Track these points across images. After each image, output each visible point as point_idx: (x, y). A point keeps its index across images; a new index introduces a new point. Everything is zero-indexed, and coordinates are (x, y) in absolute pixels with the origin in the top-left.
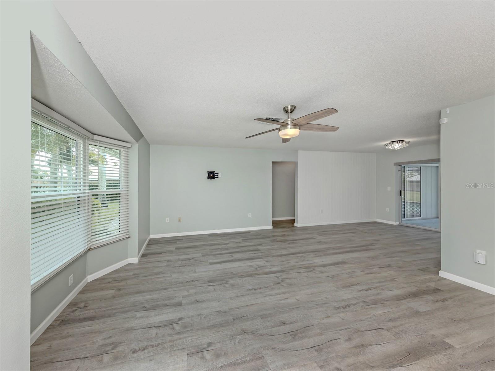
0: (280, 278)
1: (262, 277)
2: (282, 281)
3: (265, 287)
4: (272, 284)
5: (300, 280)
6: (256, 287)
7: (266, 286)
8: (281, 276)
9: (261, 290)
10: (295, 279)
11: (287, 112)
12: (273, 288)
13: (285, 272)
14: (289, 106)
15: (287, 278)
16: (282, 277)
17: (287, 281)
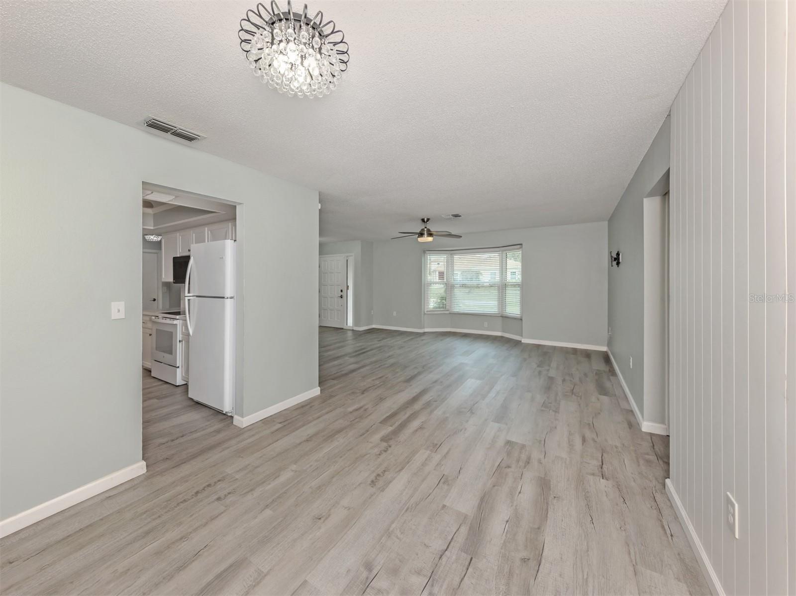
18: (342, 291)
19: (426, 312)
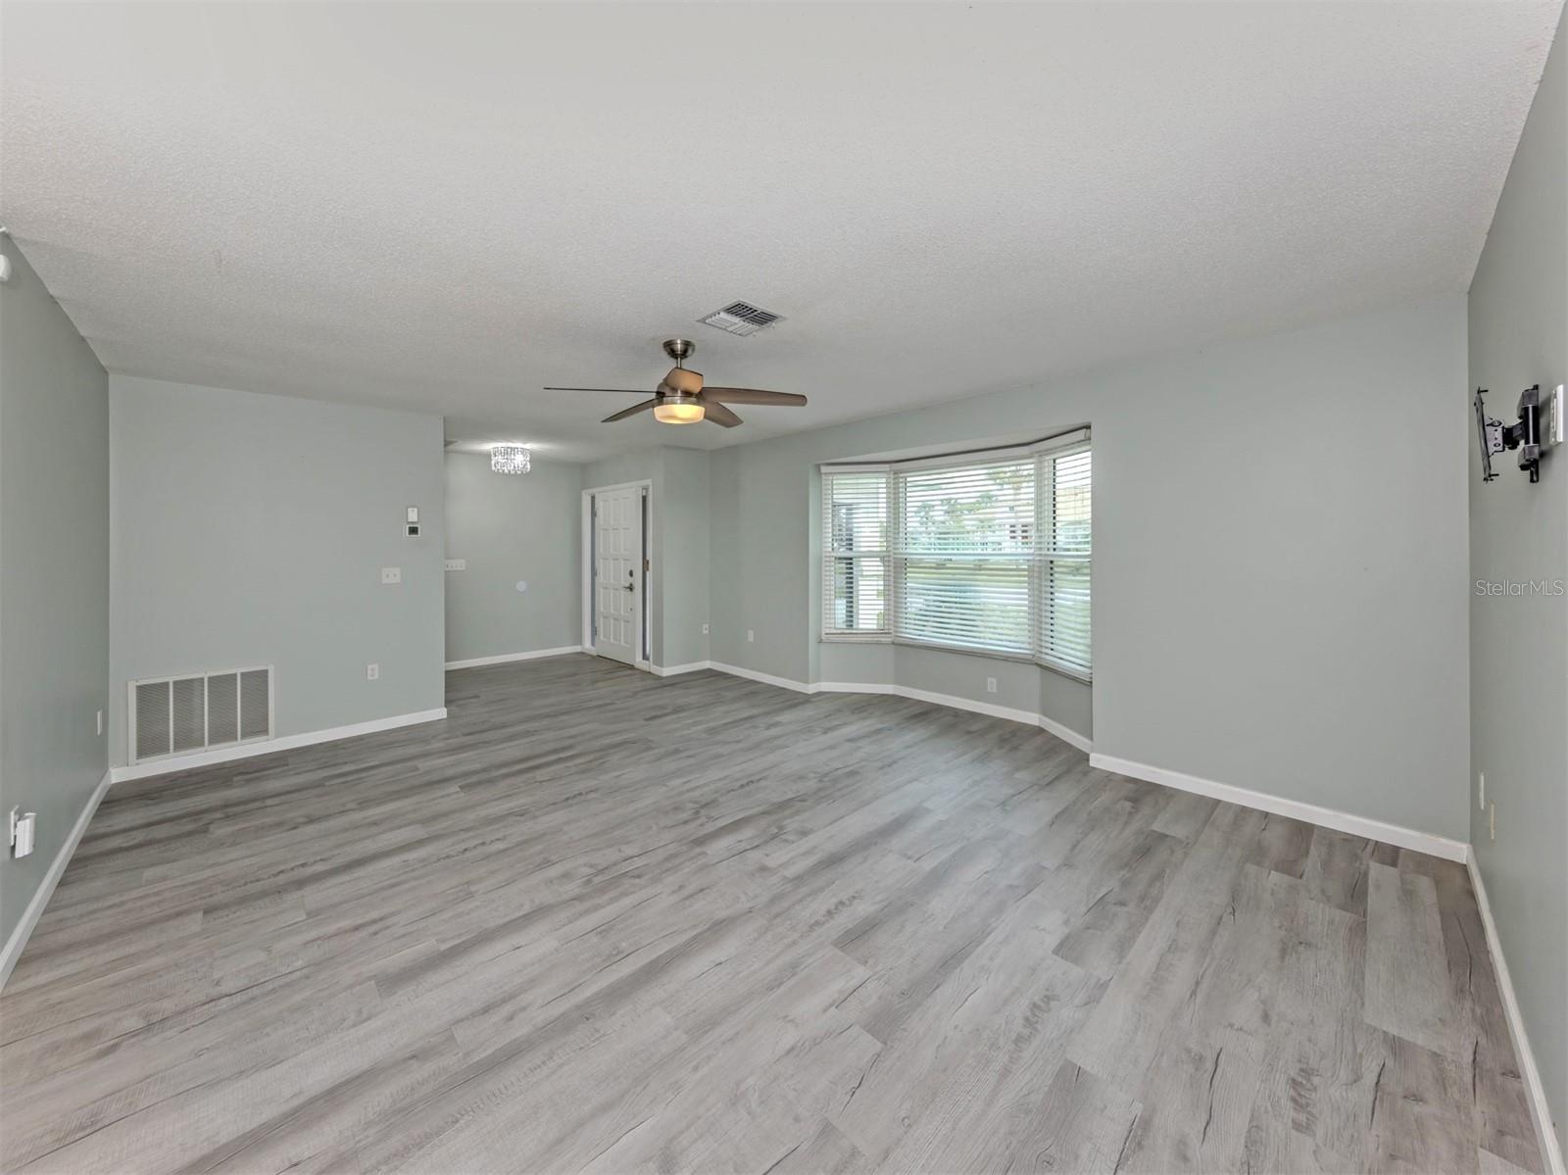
0: (703, 819)
1: (752, 808)
2: (697, 813)
3: (733, 790)
4: (721, 800)
5: (650, 828)
6: (752, 787)
7: (733, 793)
8: (702, 825)
9: (739, 783)
10: (665, 827)
11: (673, 353)
12: (717, 792)
13: (692, 842)
14: (679, 342)
15: (686, 822)
16: (699, 822)
17: (684, 816)
18: (631, 574)
19: (824, 637)
